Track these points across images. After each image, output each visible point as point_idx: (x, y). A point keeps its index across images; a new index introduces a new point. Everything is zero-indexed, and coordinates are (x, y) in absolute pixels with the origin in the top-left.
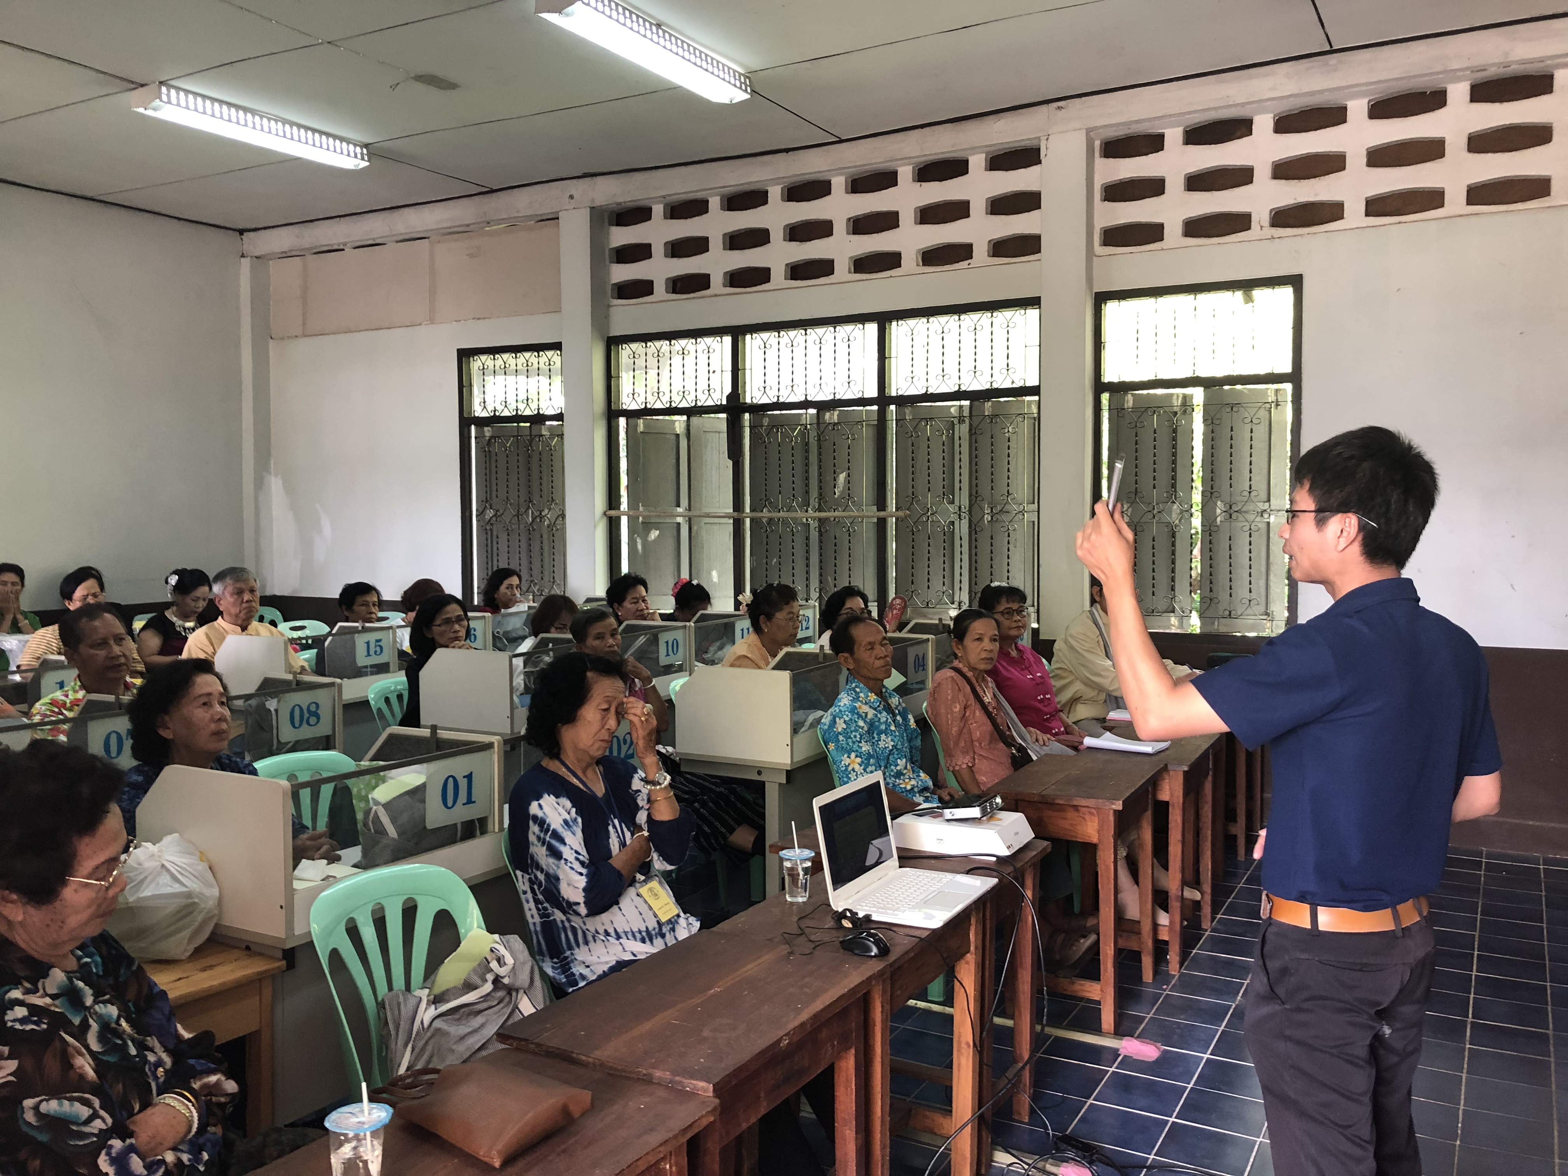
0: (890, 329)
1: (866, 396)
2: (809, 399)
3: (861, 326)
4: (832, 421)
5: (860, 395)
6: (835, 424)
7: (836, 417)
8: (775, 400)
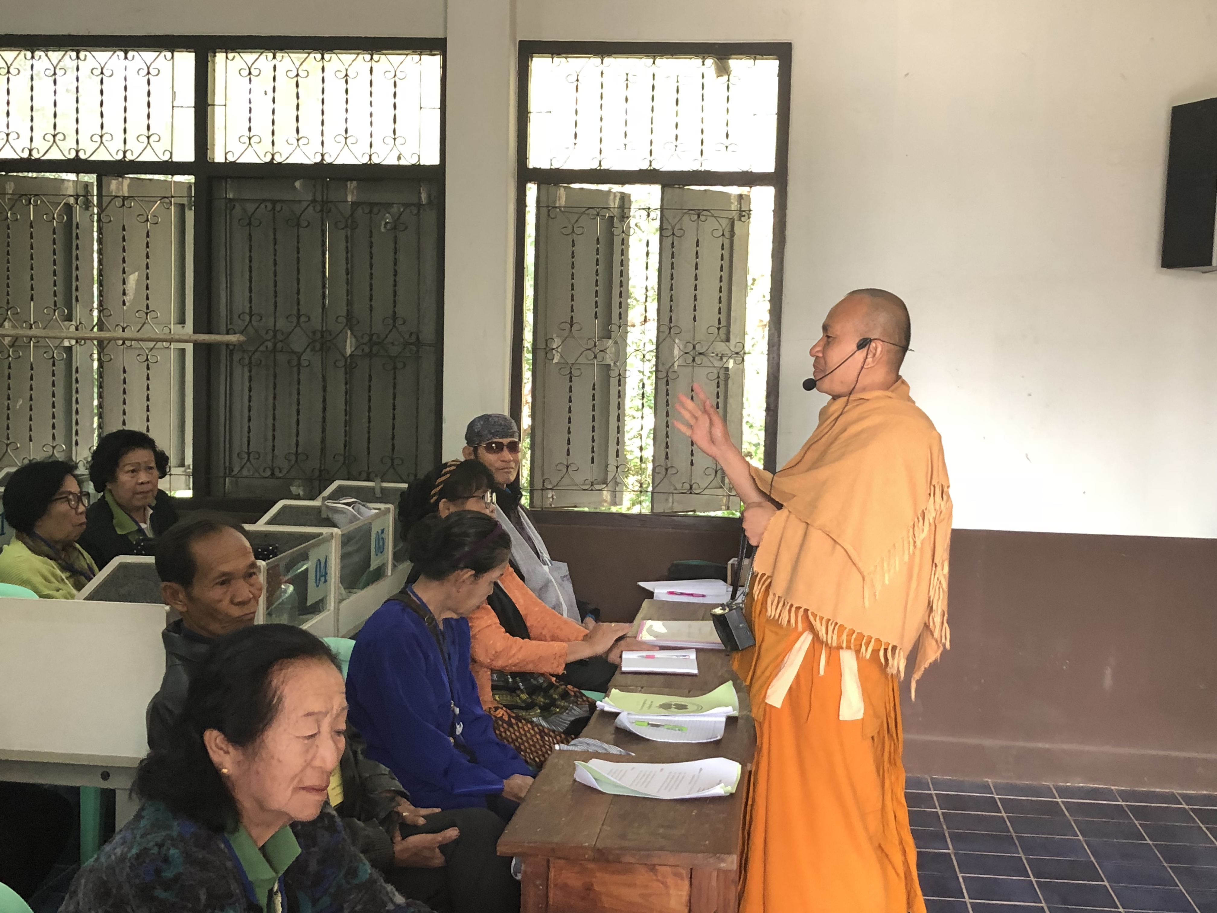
0: (214, 63)
1: (175, 159)
2: (82, 156)
3: (169, 54)
4: (120, 194)
5: (166, 157)
6: (124, 198)
7: (125, 188)
8: (25, 155)
